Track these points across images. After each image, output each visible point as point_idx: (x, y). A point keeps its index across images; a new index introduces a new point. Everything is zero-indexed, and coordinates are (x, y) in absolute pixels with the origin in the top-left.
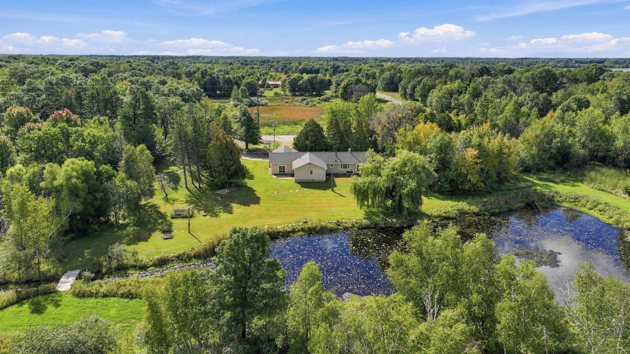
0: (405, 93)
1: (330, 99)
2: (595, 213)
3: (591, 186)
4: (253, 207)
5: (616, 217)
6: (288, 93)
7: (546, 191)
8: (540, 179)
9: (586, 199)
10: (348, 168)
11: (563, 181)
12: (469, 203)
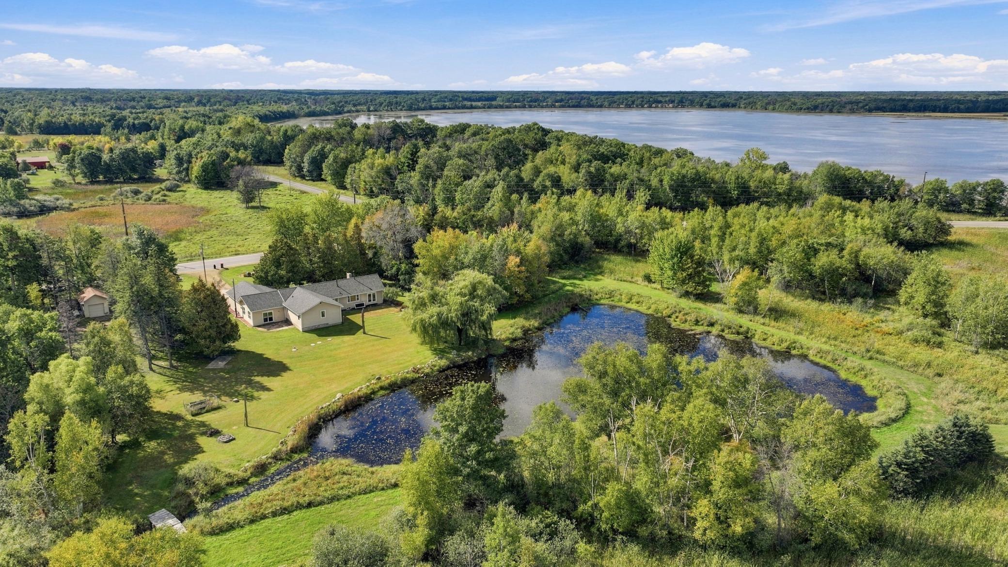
0: (300, 169)
1: (178, 186)
2: (633, 306)
3: (613, 278)
4: (286, 375)
5: (653, 307)
6: (79, 178)
7: (577, 290)
8: (564, 278)
9: (618, 292)
10: (358, 299)
11: (585, 277)
12: (525, 319)
